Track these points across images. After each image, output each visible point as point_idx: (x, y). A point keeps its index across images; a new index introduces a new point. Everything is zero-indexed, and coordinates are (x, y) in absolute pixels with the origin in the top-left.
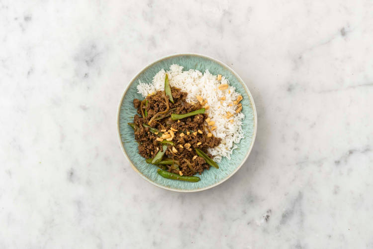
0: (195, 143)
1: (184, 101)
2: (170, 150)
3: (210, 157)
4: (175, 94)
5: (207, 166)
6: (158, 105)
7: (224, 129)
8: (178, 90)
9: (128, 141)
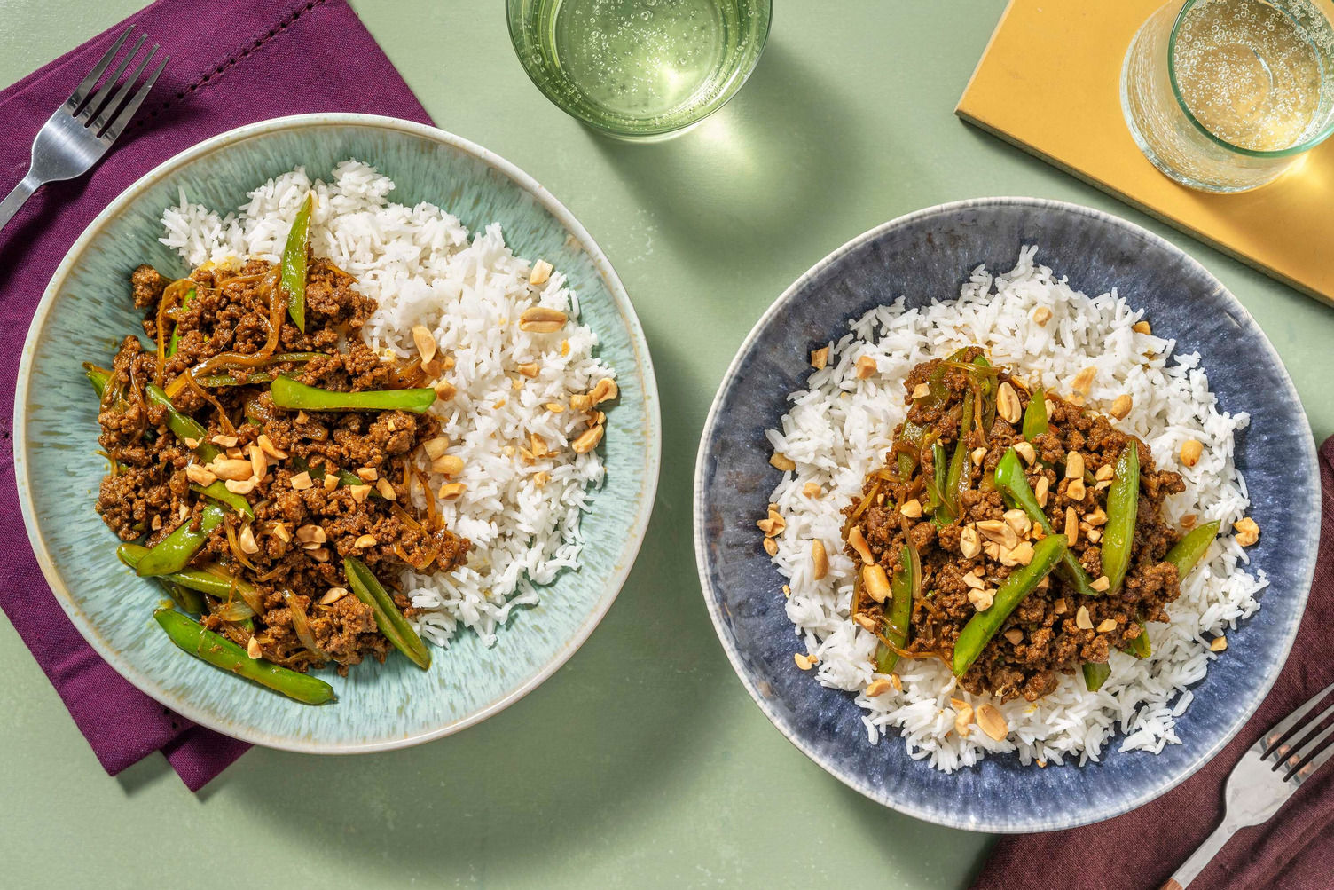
0: (346, 533)
1: (354, 335)
2: (231, 533)
3: (401, 609)
4: (318, 292)
5: (380, 648)
6: (233, 320)
7: (499, 506)
8: (339, 279)
9: (62, 440)
